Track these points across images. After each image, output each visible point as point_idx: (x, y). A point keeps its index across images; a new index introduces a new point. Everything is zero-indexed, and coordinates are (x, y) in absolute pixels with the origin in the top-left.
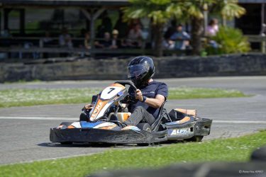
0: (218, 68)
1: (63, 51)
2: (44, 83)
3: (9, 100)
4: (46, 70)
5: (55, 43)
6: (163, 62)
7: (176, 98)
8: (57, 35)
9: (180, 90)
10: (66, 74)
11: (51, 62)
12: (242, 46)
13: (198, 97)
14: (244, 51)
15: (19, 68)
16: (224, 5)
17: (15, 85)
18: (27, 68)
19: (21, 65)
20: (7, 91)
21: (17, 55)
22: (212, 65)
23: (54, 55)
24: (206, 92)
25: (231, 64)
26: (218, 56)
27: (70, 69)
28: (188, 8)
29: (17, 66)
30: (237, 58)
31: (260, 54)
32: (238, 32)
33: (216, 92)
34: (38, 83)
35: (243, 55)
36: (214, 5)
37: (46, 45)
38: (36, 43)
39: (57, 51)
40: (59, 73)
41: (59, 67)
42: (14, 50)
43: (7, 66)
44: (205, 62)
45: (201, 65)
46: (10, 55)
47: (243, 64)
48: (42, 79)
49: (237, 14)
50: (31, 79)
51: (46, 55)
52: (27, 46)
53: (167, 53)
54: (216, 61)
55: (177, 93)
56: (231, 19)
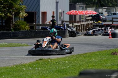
0: (18, 36)
12: (27, 27)
13: (11, 46)
14: (27, 29)
16: (20, 13)
22: (16, 34)
24: (14, 44)
25: (23, 34)
26: (18, 31)
28: (7, 13)
30: (25, 32)
31: (34, 30)
32: (25, 23)
33: (17, 44)
35: (27, 31)
36: (16, 12)
44: (13, 33)
45: (12, 34)
47: (27, 34)
49: (25, 16)
54: (17, 33)
56: (23, 18)
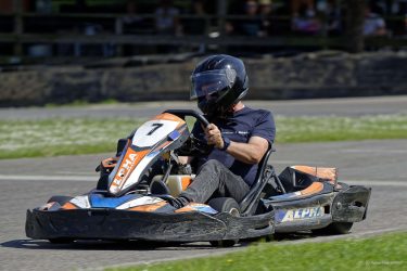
1: (163, 41)
2: (125, 106)
3: (55, 141)
4: (129, 79)
5: (146, 26)
6: (365, 62)
7: (391, 137)
8: (151, 9)
9: (400, 119)
10: (169, 87)
11: (139, 64)
15: (75, 76)
17: (67, 111)
18: (91, 76)
19: (79, 69)
20: (50, 122)
21: (70, 50)
23: (144, 50)
27: (177, 79)
29: (69, 72)
34: (112, 106)
37: (129, 29)
38: (108, 26)
39: (150, 41)
40: (156, 86)
41: (155, 74)
42: (65, 39)
43: (50, 72)
46: (55, 50)
48: (122, 98)
50: (98, 98)
51: (128, 50)
52: (90, 31)
53: (372, 44)
55: (394, 127)
